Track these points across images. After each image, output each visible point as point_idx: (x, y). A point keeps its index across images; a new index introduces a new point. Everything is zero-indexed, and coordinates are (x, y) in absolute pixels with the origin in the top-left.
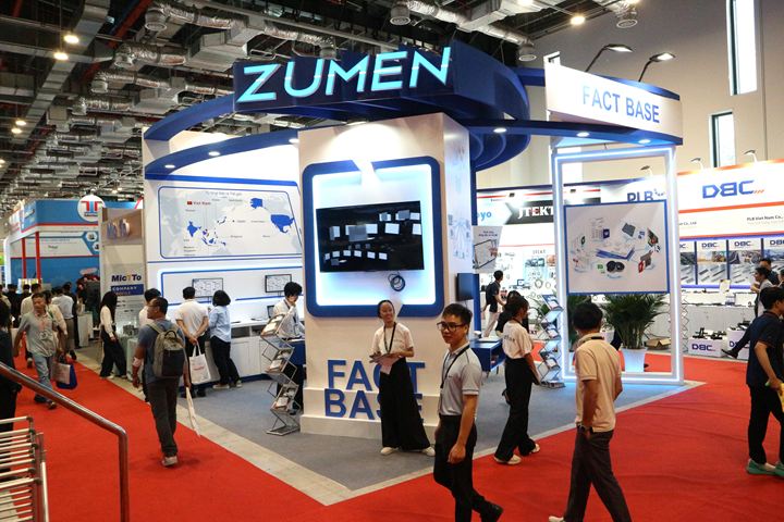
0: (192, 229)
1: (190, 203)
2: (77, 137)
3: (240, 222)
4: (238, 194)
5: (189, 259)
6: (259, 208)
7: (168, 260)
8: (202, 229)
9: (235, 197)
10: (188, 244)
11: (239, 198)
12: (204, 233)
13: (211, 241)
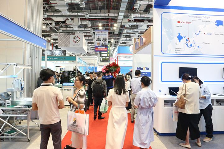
0: (180, 38)
1: (179, 22)
2: (131, 30)
3: (209, 34)
4: (207, 18)
5: (177, 55)
6: (221, 26)
7: (165, 55)
8: (186, 38)
9: (206, 19)
10: (177, 46)
11: (208, 20)
12: (187, 40)
13: (191, 45)
